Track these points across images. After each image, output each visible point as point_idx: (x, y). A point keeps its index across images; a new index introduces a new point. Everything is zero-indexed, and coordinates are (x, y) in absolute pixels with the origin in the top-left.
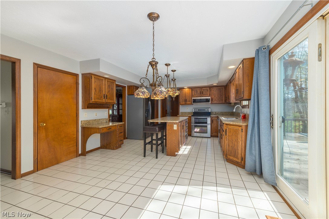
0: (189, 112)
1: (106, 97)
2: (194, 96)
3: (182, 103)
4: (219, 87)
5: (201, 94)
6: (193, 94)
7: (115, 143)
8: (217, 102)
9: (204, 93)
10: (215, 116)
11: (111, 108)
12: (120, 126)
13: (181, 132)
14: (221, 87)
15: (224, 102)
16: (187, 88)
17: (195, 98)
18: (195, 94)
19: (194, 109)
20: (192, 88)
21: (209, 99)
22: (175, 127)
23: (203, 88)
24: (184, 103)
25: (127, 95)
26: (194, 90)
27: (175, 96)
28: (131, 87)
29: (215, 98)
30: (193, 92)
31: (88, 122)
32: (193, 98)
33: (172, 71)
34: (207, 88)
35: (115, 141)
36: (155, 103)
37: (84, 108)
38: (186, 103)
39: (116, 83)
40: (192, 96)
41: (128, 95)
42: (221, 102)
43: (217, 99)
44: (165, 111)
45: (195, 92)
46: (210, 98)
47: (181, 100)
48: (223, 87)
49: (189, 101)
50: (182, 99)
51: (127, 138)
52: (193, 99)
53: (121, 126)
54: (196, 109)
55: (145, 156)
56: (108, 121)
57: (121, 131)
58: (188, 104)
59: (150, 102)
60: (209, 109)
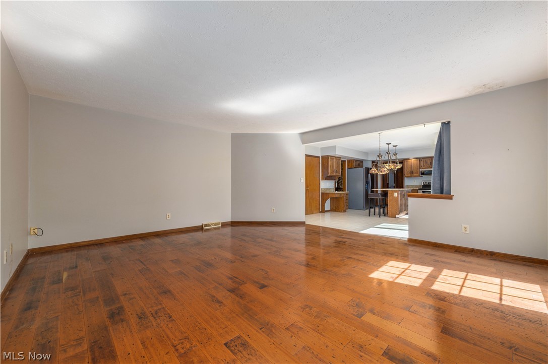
0: (416, 185)
1: (336, 171)
2: (422, 167)
3: (407, 175)
6: (422, 164)
7: (343, 207)
11: (336, 180)
12: (343, 194)
13: (401, 200)
16: (414, 158)
17: (423, 170)
18: (424, 165)
19: (423, 182)
20: (420, 159)
22: (396, 195)
24: (410, 175)
25: (346, 168)
27: (396, 169)
28: (351, 161)
30: (422, 163)
31: (324, 189)
32: (421, 170)
33: (387, 144)
36: (375, 176)
37: (323, 179)
38: (412, 175)
39: (341, 159)
40: (420, 167)
41: (348, 168)
44: (386, 184)
45: (424, 162)
47: (406, 172)
49: (417, 173)
50: (408, 171)
53: (347, 194)
54: (425, 182)
55: (374, 215)
56: (334, 191)
57: (347, 199)
58: (415, 176)
59: (369, 175)
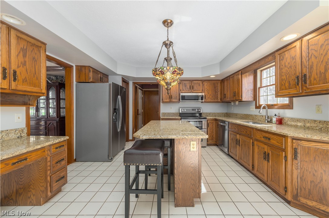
0: (173, 113)
1: (12, 76)
2: (182, 91)
4: (213, 82)
5: (192, 88)
6: (181, 88)
7: (43, 189)
8: (212, 101)
9: (195, 88)
10: (211, 118)
11: (32, 105)
12: (57, 146)
14: (216, 82)
15: (219, 101)
17: (184, 94)
18: (184, 88)
19: (180, 109)
21: (203, 96)
22: (193, 146)
23: (194, 82)
24: (168, 100)
25: (75, 83)
26: (182, 83)
28: (83, 69)
29: (209, 95)
30: (181, 85)
32: (181, 94)
34: (199, 82)
35: (42, 184)
38: (171, 100)
39: (47, 53)
40: (180, 91)
41: (78, 82)
42: (216, 101)
43: (211, 96)
44: (136, 111)
45: (184, 86)
46: (203, 94)
48: (218, 82)
49: (176, 98)
50: (165, 95)
51: (75, 161)
52: (182, 96)
53: (59, 146)
54: (184, 109)
56: (24, 134)
57: (62, 157)
58: (174, 102)
59: (119, 97)
60: (200, 109)
